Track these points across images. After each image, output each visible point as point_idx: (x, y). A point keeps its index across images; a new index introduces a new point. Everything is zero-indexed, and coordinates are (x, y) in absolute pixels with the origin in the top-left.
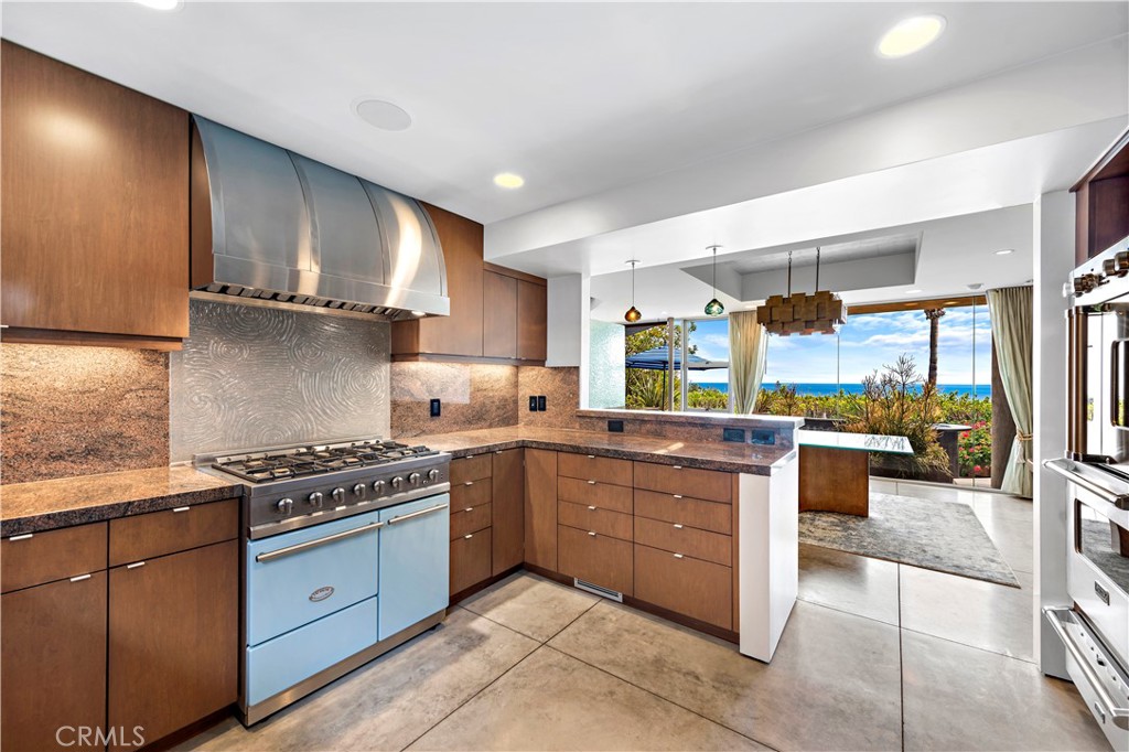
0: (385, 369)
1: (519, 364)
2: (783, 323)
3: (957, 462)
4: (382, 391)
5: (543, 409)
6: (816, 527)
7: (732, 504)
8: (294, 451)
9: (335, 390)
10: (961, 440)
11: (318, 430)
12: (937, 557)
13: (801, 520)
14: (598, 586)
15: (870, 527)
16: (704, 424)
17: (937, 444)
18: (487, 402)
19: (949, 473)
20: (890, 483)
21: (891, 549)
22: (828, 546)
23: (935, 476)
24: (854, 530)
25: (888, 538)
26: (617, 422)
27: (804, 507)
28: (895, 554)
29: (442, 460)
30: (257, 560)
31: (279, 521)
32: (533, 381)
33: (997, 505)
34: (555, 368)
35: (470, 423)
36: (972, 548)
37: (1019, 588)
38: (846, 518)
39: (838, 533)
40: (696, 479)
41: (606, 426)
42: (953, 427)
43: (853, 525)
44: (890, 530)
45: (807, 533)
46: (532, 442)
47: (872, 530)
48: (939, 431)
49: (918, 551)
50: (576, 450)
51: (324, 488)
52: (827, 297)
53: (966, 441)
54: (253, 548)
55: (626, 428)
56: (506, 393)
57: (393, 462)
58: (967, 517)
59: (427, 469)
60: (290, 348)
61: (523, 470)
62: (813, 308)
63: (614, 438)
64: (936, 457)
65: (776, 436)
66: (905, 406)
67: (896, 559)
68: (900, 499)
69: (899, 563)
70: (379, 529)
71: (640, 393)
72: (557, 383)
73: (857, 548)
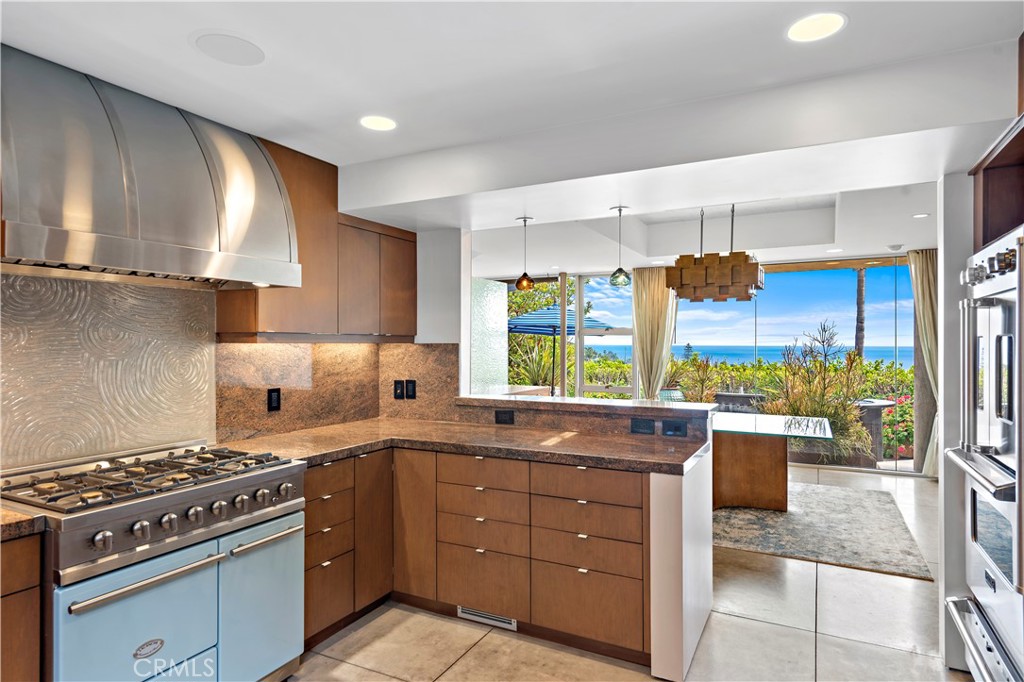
0: (209, 351)
1: (381, 340)
2: (695, 288)
3: (881, 443)
4: (205, 382)
5: (413, 396)
6: (732, 526)
7: (642, 507)
8: (93, 466)
9: (143, 382)
10: (885, 417)
11: (121, 437)
12: (856, 553)
13: (715, 520)
14: (487, 615)
15: (789, 522)
16: (609, 413)
17: (860, 424)
18: (340, 389)
19: (872, 456)
20: (810, 471)
21: (810, 547)
22: (744, 547)
23: (858, 461)
24: (773, 527)
25: (807, 534)
26: (505, 412)
27: (719, 504)
28: (813, 552)
29: (295, 471)
30: (70, 611)
31: (93, 561)
32: (398, 362)
33: (919, 491)
34: (428, 346)
35: (319, 417)
36: (890, 541)
37: (932, 580)
38: (765, 513)
39: (755, 532)
40: (603, 480)
41: (492, 418)
42: (878, 402)
43: (771, 522)
44: (809, 526)
45: (723, 534)
46: (404, 441)
47: (791, 527)
48: (862, 408)
49: (837, 548)
50: (460, 450)
51: (151, 514)
52: (742, 258)
53: (890, 417)
54: (62, 597)
55: (516, 419)
56: (364, 377)
57: (233, 475)
58: (888, 506)
59: (277, 483)
60: (83, 330)
61: (392, 476)
62: (728, 271)
63: (504, 433)
64: (859, 438)
65: (689, 426)
66: (827, 381)
67: (814, 558)
68: (821, 488)
69: (817, 562)
70: (218, 562)
71: (522, 365)
72: (431, 364)
73: (775, 548)
